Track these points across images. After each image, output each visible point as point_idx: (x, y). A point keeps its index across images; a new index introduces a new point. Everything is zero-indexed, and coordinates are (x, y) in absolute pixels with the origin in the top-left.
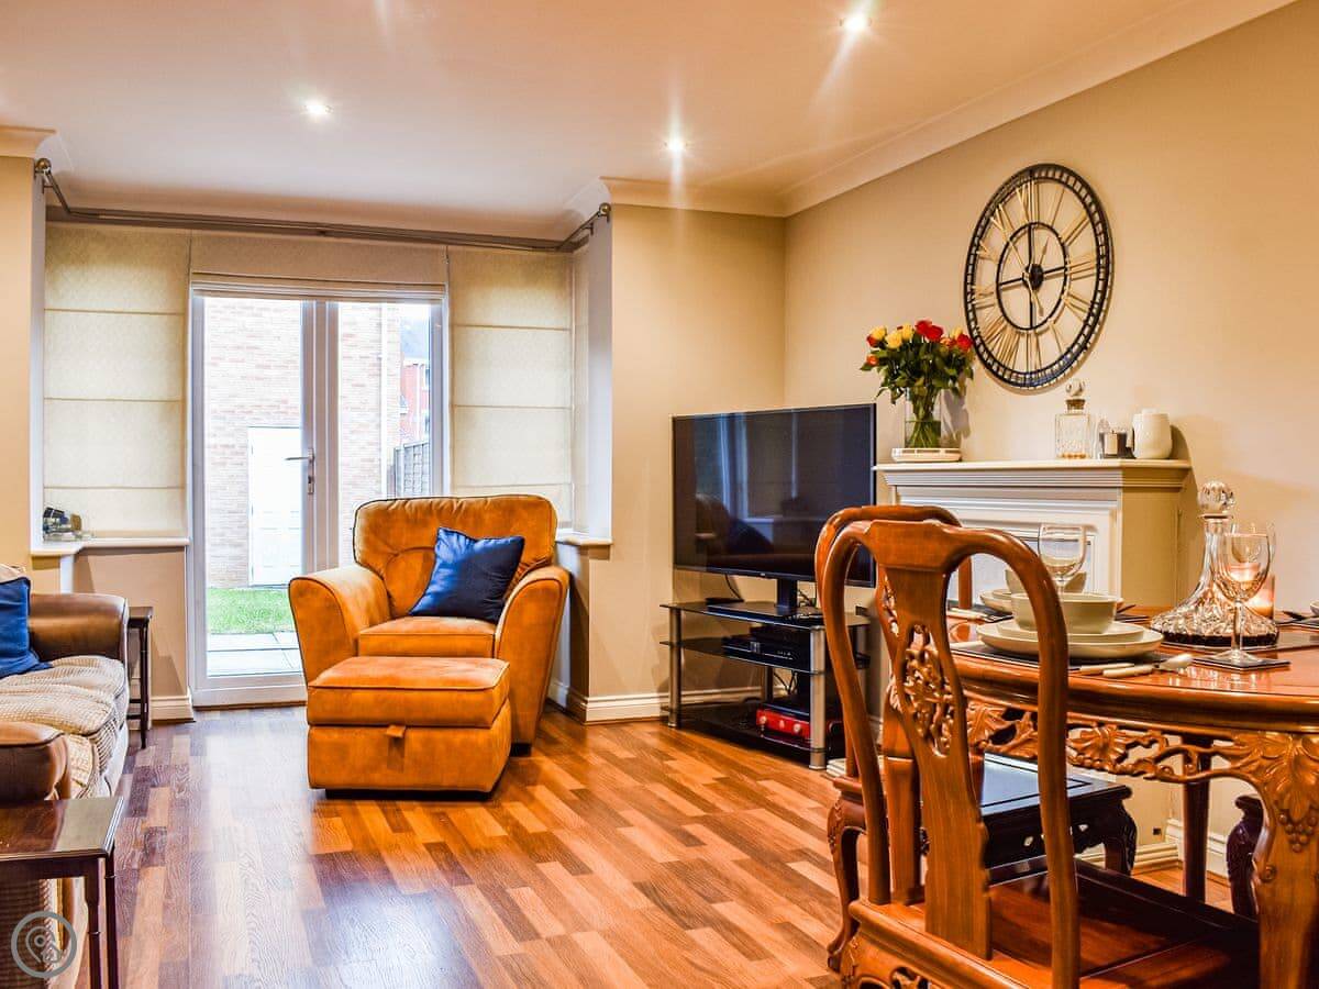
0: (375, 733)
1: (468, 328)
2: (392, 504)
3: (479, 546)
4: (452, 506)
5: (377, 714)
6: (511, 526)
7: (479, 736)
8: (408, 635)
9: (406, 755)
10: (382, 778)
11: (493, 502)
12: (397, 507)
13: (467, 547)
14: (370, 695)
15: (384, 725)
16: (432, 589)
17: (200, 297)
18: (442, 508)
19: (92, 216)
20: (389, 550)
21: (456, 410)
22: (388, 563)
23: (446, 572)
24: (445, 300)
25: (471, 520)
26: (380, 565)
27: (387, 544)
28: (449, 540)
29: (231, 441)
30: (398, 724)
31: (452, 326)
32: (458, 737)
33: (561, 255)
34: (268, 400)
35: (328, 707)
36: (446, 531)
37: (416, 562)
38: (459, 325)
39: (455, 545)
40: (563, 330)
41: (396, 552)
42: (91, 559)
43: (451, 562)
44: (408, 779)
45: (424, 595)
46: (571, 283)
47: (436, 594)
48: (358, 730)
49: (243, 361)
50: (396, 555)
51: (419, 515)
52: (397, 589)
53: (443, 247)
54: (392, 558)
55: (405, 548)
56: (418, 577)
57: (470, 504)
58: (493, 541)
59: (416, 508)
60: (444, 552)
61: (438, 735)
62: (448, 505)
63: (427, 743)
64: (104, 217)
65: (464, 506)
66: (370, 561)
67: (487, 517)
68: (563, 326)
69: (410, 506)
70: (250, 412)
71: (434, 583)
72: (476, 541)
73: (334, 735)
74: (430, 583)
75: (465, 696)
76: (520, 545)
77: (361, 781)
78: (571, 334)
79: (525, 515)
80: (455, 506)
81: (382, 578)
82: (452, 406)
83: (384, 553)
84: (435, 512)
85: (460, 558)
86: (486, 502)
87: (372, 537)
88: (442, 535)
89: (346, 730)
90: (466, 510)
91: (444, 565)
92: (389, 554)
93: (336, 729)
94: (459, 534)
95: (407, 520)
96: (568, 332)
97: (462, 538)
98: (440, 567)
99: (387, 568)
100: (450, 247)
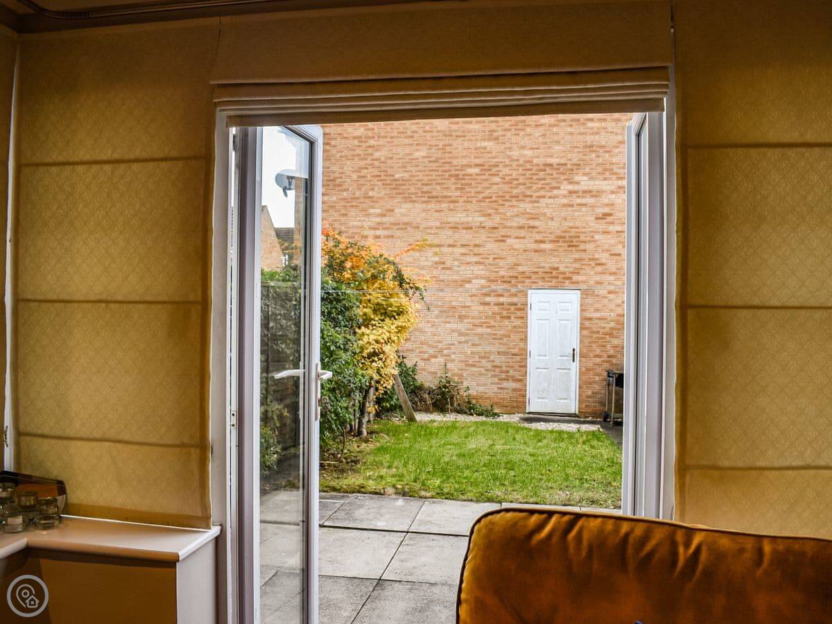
29: (515, 300)
34: (543, 267)
49: (524, 238)
70: (530, 277)
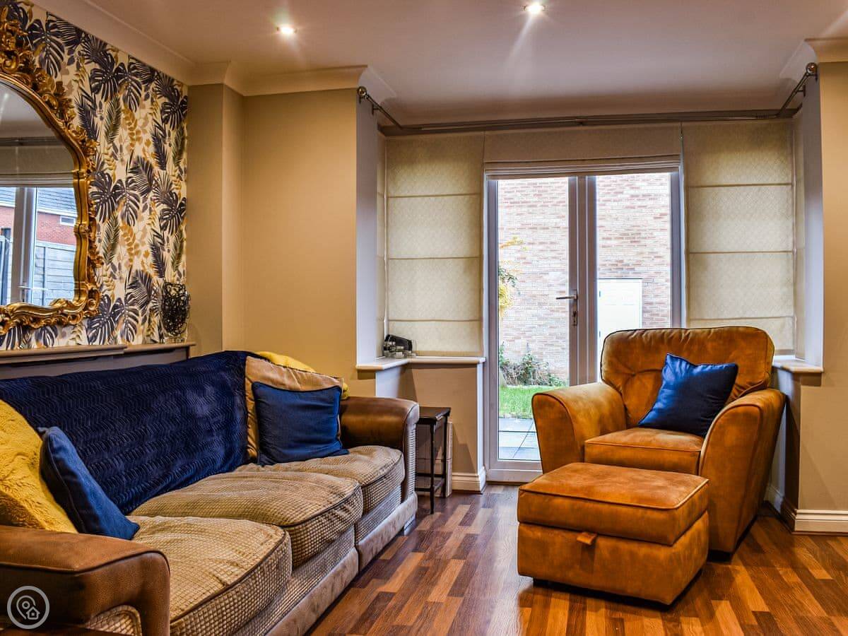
0: (569, 536)
1: (700, 189)
2: (633, 333)
3: (699, 369)
4: (681, 336)
5: (572, 520)
6: (730, 353)
7: (662, 553)
8: (625, 446)
9: (596, 559)
10: (575, 576)
11: (716, 333)
12: (635, 336)
13: (687, 371)
14: (567, 502)
15: (579, 530)
16: (659, 405)
17: (493, 181)
18: (672, 337)
19: (417, 130)
20: (627, 371)
21: (691, 256)
22: (625, 383)
23: (668, 392)
24: (681, 168)
25: (696, 348)
26: (619, 383)
27: (626, 366)
28: (673, 364)
30: (590, 531)
31: (687, 188)
32: (643, 550)
33: (781, 121)
35: (533, 509)
36: (671, 357)
37: (648, 382)
38: (693, 187)
39: (677, 370)
40: (785, 184)
41: (633, 373)
42: (414, 371)
43: (672, 384)
44: (596, 582)
45: (651, 410)
46: (791, 145)
47: (659, 410)
48: (556, 532)
50: (633, 376)
51: (653, 343)
52: (632, 402)
53: (679, 124)
54: (629, 379)
55: (640, 370)
56: (649, 394)
57: (696, 334)
58: (710, 367)
59: (651, 338)
60: (668, 376)
61: (624, 546)
62: (677, 335)
63: (615, 551)
64: (425, 129)
65: (691, 335)
66: (612, 380)
67: (709, 346)
68: (786, 181)
69: (646, 336)
71: (660, 401)
72: (696, 367)
73: (538, 533)
74: (656, 401)
75: (649, 513)
76: (734, 370)
77: (558, 576)
78: (792, 186)
79: (743, 344)
80: (683, 335)
81: (621, 394)
82: (688, 253)
83: (624, 373)
84: (666, 341)
85: (680, 380)
86: (710, 332)
87: (614, 360)
88: (669, 361)
89: (548, 530)
90: (692, 340)
91: (667, 386)
92: (628, 374)
93: (540, 528)
94: (682, 360)
95: (643, 346)
96: (790, 186)
97: (684, 364)
98: (664, 388)
99: (625, 387)
100: (684, 124)
